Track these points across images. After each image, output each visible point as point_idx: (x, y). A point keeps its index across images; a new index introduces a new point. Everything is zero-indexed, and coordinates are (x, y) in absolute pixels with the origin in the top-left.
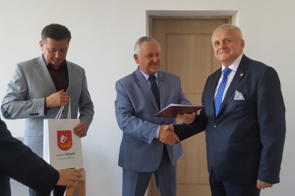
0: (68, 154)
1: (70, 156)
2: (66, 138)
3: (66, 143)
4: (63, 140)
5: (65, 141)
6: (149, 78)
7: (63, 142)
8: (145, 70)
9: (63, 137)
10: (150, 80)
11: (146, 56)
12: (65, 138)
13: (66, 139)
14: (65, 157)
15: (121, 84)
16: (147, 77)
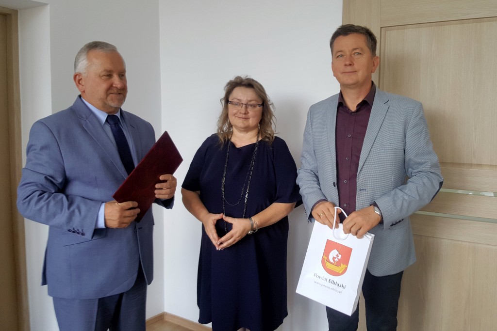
0: (333, 282)
1: (335, 287)
2: (340, 256)
3: (338, 264)
4: (334, 258)
5: (336, 260)
6: (107, 121)
7: (331, 260)
8: (100, 103)
9: (334, 253)
10: (108, 123)
11: (100, 77)
12: (337, 256)
13: (339, 258)
14: (327, 283)
15: (49, 129)
16: (103, 117)
